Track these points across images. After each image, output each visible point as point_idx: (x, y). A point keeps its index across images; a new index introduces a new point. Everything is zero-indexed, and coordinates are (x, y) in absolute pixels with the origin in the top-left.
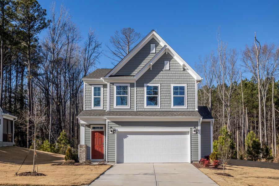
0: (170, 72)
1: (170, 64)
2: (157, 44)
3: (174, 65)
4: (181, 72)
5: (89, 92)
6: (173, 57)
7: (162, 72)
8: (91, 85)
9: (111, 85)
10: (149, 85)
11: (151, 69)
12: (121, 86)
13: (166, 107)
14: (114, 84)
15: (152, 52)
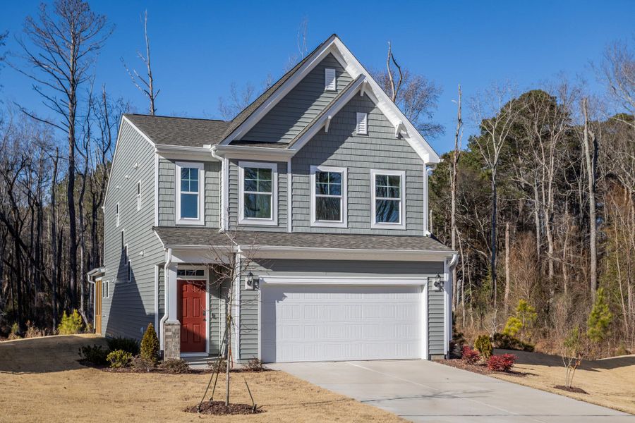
0: (368, 140)
1: (368, 120)
2: (340, 70)
3: (378, 123)
4: (393, 142)
5: (170, 179)
6: (375, 105)
7: (349, 139)
8: (173, 161)
9: (232, 164)
10: (322, 168)
11: (326, 130)
12: (255, 170)
13: (359, 225)
14: (239, 162)
15: (329, 89)
